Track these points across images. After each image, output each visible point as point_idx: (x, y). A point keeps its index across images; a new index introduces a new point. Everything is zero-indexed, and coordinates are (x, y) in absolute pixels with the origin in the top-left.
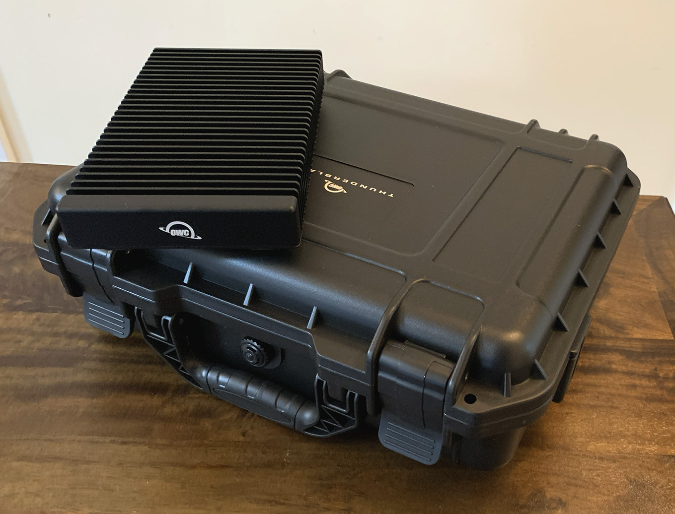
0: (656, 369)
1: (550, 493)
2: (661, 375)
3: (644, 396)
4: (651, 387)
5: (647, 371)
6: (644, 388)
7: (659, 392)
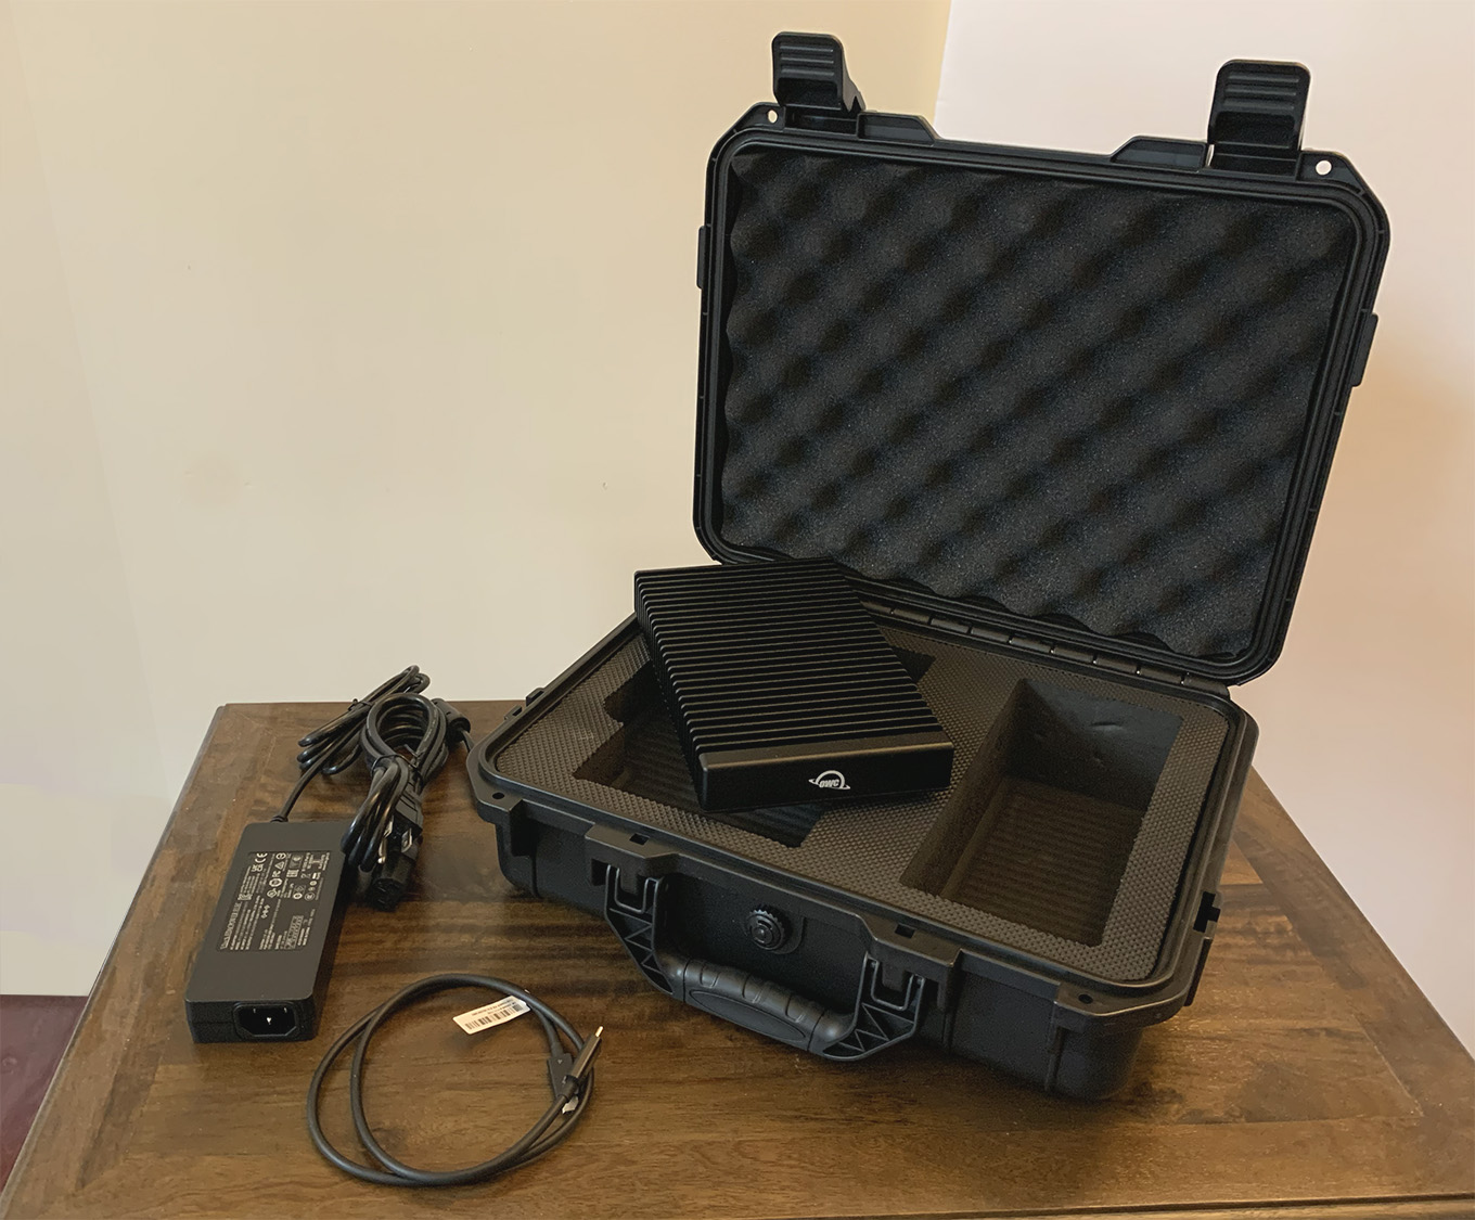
0: (1249, 923)
1: (1157, 1085)
2: (1258, 929)
3: (1244, 958)
4: (1250, 946)
5: (1239, 926)
6: (1241, 947)
7: (1263, 952)
